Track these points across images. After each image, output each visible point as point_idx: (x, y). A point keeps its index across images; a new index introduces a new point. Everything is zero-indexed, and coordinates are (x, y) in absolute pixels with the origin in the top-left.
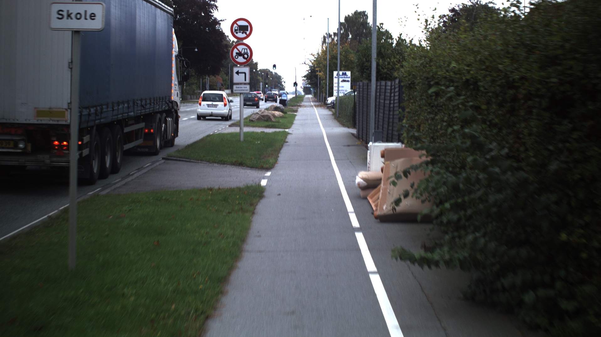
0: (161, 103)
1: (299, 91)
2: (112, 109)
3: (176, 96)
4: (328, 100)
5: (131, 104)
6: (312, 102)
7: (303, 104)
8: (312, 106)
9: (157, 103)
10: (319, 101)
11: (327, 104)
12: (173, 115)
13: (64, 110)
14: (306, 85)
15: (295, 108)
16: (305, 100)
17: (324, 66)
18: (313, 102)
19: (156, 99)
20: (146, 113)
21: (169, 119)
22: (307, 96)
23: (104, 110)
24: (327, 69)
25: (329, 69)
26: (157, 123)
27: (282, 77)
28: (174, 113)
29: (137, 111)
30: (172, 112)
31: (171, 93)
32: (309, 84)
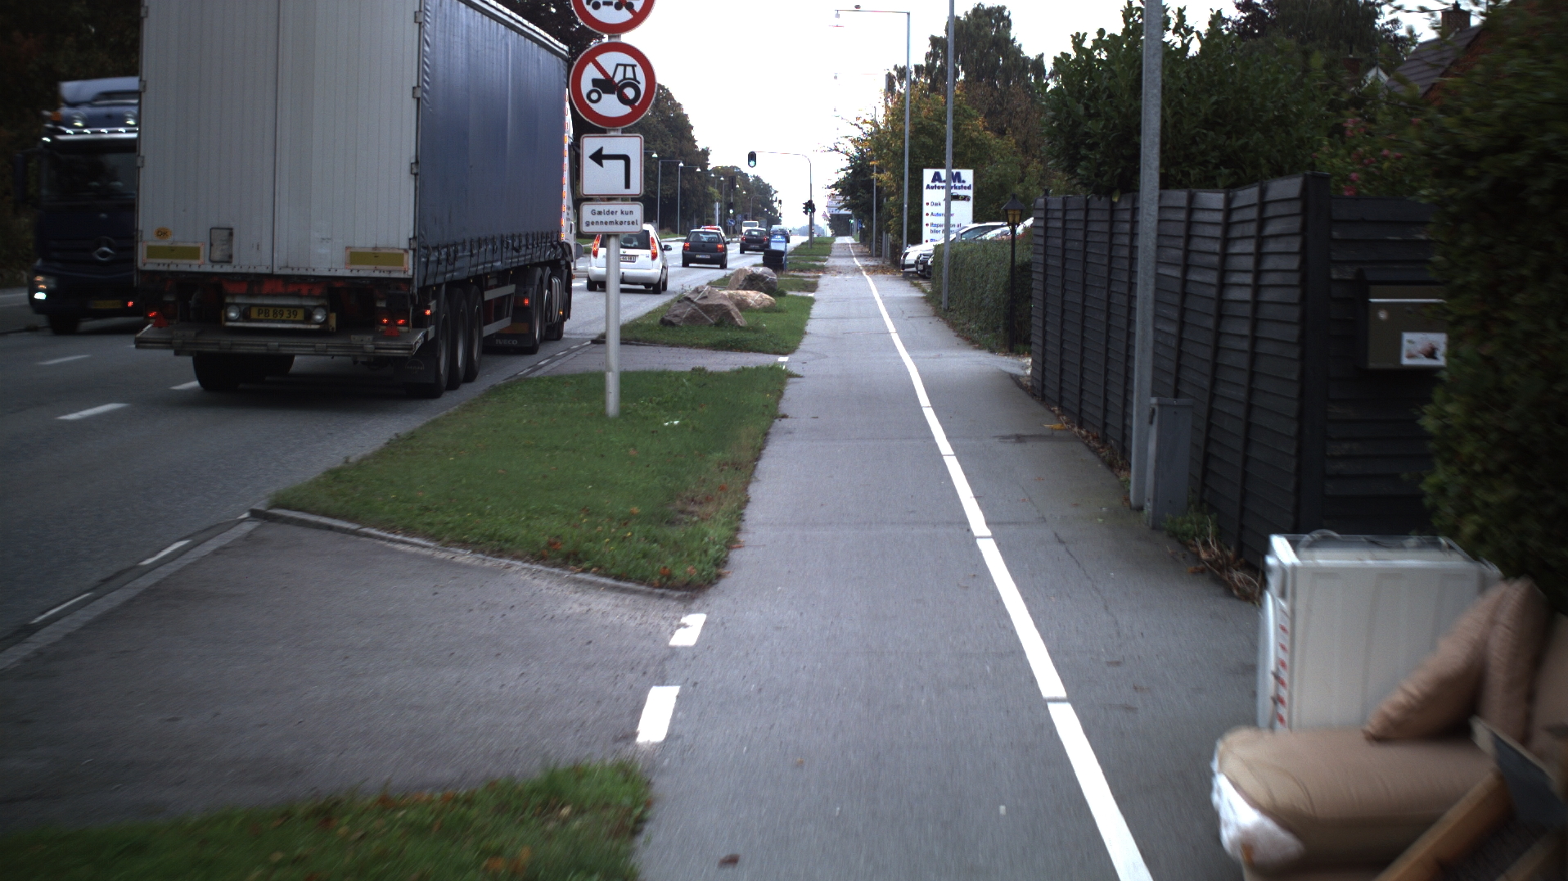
0: (543, 245)
1: (819, 228)
2: (469, 253)
3: (569, 231)
4: (907, 254)
5: (498, 243)
6: (857, 256)
7: (831, 262)
8: (857, 270)
9: (538, 246)
10: (878, 254)
11: (904, 266)
12: (563, 271)
13: (402, 252)
14: (840, 208)
15: (808, 276)
16: (835, 252)
17: (895, 153)
18: (859, 256)
19: (536, 236)
20: (520, 264)
21: (555, 281)
22: (840, 240)
23: (460, 254)
24: (903, 161)
25: (910, 162)
26: (536, 287)
27: (774, 188)
28: (564, 268)
29: (506, 259)
30: (561, 266)
31: (560, 226)
32: (847, 206)
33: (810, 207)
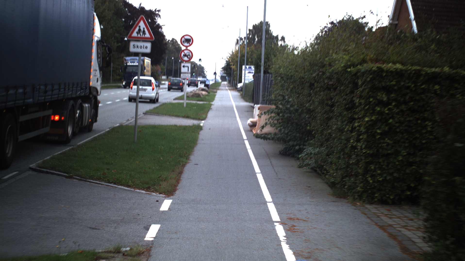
1: (218, 79)
3: (96, 81)
4: (238, 85)
5: (29, 89)
7: (220, 88)
8: (227, 90)
9: (69, 89)
10: (232, 86)
11: (237, 89)
12: (91, 100)
14: (223, 74)
15: (215, 90)
16: (222, 85)
17: (236, 61)
18: (228, 86)
19: (67, 85)
21: (86, 105)
25: (240, 64)
26: (69, 110)
29: (38, 97)
33: (215, 73)
